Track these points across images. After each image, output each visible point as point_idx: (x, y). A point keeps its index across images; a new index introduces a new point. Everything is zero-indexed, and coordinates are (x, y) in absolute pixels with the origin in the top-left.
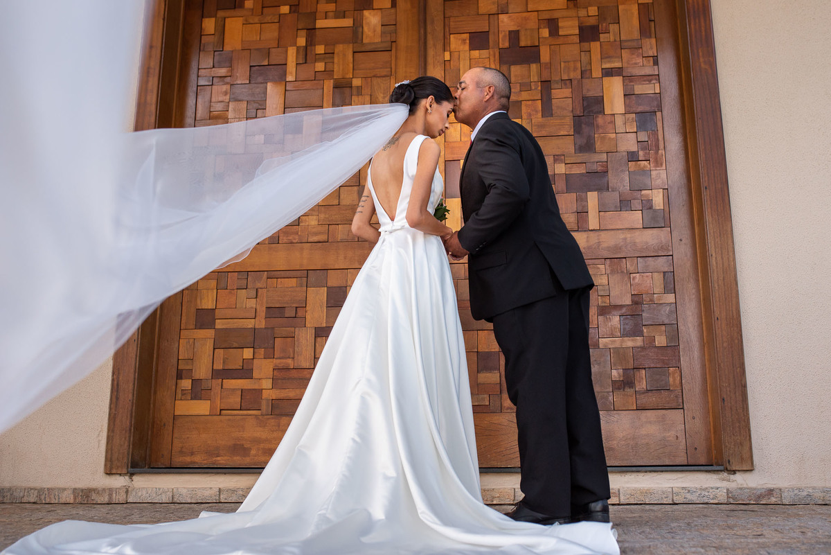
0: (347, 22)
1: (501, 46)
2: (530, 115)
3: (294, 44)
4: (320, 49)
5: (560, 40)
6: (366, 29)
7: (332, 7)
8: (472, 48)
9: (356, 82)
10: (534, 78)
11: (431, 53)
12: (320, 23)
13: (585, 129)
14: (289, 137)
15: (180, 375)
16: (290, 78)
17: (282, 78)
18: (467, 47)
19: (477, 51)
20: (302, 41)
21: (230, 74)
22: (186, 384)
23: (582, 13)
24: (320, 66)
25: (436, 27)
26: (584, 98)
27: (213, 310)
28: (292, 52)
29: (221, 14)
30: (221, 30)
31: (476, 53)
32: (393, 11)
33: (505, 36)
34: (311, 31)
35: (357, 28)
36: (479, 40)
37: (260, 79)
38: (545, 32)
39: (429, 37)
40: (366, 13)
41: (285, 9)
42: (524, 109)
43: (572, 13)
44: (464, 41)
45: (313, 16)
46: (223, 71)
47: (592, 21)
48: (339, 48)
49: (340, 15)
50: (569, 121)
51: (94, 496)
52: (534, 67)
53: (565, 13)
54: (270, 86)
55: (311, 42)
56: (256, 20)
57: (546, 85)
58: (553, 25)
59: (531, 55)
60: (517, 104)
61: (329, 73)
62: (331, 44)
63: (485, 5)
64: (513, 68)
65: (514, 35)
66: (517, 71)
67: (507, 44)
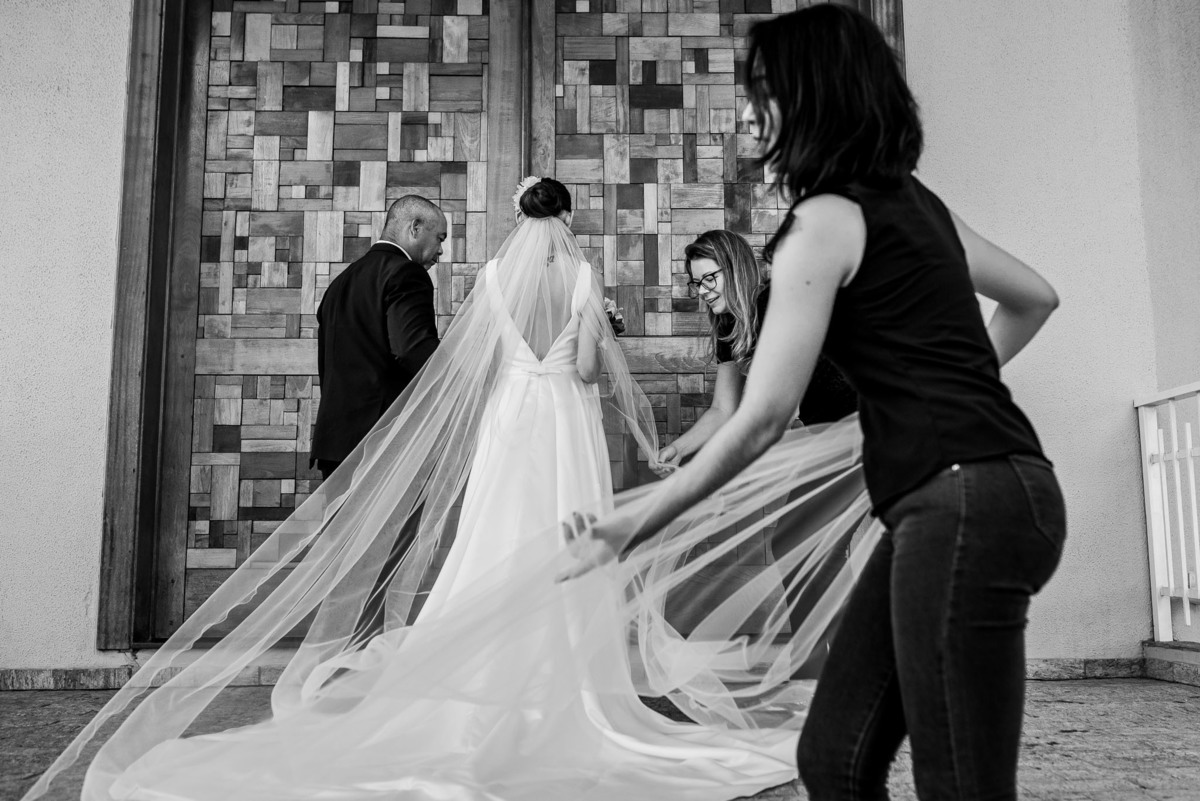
0: (421, 32)
1: (632, 82)
2: (668, 178)
3: (346, 58)
4: (383, 68)
5: (710, 79)
6: (446, 42)
7: (399, 8)
8: (594, 81)
9: (434, 118)
10: (675, 128)
11: (538, 84)
12: (383, 31)
13: (740, 202)
14: (340, 190)
15: (193, 515)
16: (342, 104)
17: (329, 104)
18: (586, 80)
19: (601, 87)
20: (357, 55)
21: (253, 96)
22: (202, 526)
23: (740, 43)
24: (383, 92)
25: (545, 48)
26: (740, 161)
27: (237, 428)
28: (343, 70)
29: (239, 7)
30: (240, 30)
31: (598, 89)
32: (485, 19)
33: (636, 68)
34: (371, 45)
35: (434, 44)
36: (603, 72)
37: (297, 106)
38: (690, 67)
39: (536, 62)
40: (447, 20)
41: (332, 7)
42: (661, 172)
43: (726, 42)
44: (582, 70)
45: (372, 19)
46: (243, 91)
48: (409, 68)
49: (410, 20)
50: (718, 190)
51: (83, 679)
52: (674, 112)
53: (717, 42)
54: (313, 116)
55: (370, 56)
56: (291, 19)
57: (691, 139)
58: (701, 57)
59: (671, 98)
60: (652, 163)
61: (395, 102)
62: (399, 61)
63: (612, 23)
64: (647, 113)
65: (649, 68)
66: (652, 117)
67: (639, 80)
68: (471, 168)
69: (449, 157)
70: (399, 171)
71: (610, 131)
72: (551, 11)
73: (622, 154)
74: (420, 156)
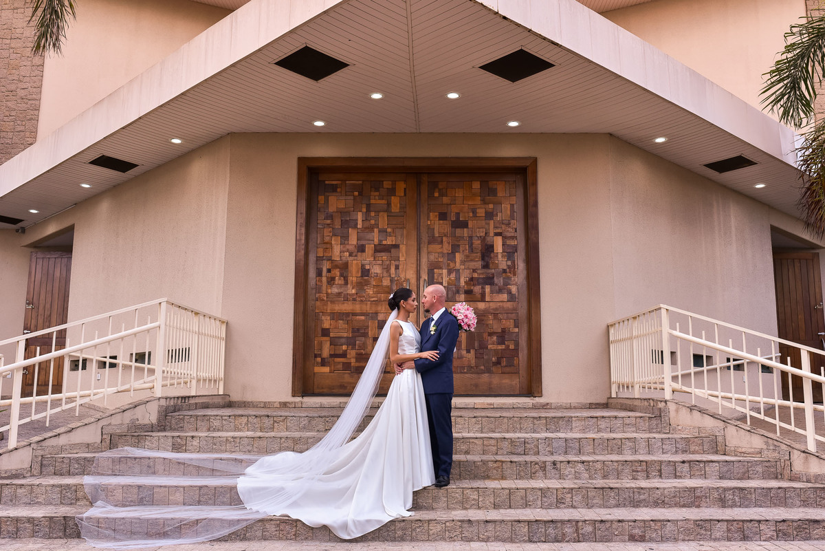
0: (384, 202)
1: (452, 220)
2: (463, 251)
3: (361, 211)
4: (373, 214)
5: (477, 218)
6: (393, 205)
7: (377, 194)
8: (439, 220)
9: (389, 230)
10: (466, 235)
11: (422, 221)
12: (372, 201)
13: (486, 258)
14: (359, 253)
15: (316, 356)
16: (359, 226)
17: (355, 226)
18: (437, 219)
20: (364, 210)
21: (332, 223)
22: (319, 360)
23: (487, 206)
24: (373, 222)
25: (424, 209)
26: (486, 245)
27: (328, 329)
28: (360, 215)
29: (328, 194)
30: (327, 201)
31: (441, 222)
32: (405, 198)
33: (453, 215)
34: (369, 206)
35: (389, 204)
36: (443, 216)
37: (346, 226)
38: (471, 214)
39: (421, 213)
40: (393, 197)
41: (356, 194)
42: (461, 249)
43: (483, 206)
44: (436, 216)
45: (369, 198)
46: (329, 222)
47: (491, 211)
48: (381, 214)
49: (381, 198)
50: (479, 255)
51: (288, 405)
52: (465, 229)
53: (479, 206)
54: (350, 230)
55: (368, 210)
56: (343, 198)
57: (471, 238)
58: (474, 212)
59: (465, 225)
60: (459, 246)
61: (377, 225)
62: (377, 212)
63: (445, 200)
64: (457, 229)
65: (458, 214)
66: (459, 232)
67: (454, 219)
68: (401, 246)
69: (394, 243)
70: (378, 248)
71: (445, 236)
72: (427, 197)
73: (449, 243)
74: (384, 242)
